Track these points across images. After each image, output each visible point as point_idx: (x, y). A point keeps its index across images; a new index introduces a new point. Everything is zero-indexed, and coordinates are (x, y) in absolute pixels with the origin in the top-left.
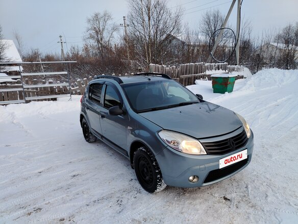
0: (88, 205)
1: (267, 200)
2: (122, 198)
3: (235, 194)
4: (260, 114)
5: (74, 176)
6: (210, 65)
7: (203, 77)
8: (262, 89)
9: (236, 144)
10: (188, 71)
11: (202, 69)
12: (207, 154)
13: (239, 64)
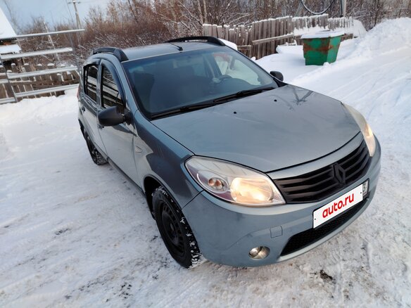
0: (68, 297)
1: (406, 277)
2: (133, 278)
3: (342, 263)
4: (381, 96)
5: (61, 232)
6: (301, 20)
7: (289, 40)
8: (383, 54)
9: (348, 174)
10: (265, 33)
11: (287, 28)
12: (287, 203)
13: (347, 16)
